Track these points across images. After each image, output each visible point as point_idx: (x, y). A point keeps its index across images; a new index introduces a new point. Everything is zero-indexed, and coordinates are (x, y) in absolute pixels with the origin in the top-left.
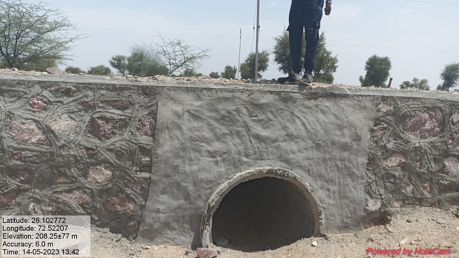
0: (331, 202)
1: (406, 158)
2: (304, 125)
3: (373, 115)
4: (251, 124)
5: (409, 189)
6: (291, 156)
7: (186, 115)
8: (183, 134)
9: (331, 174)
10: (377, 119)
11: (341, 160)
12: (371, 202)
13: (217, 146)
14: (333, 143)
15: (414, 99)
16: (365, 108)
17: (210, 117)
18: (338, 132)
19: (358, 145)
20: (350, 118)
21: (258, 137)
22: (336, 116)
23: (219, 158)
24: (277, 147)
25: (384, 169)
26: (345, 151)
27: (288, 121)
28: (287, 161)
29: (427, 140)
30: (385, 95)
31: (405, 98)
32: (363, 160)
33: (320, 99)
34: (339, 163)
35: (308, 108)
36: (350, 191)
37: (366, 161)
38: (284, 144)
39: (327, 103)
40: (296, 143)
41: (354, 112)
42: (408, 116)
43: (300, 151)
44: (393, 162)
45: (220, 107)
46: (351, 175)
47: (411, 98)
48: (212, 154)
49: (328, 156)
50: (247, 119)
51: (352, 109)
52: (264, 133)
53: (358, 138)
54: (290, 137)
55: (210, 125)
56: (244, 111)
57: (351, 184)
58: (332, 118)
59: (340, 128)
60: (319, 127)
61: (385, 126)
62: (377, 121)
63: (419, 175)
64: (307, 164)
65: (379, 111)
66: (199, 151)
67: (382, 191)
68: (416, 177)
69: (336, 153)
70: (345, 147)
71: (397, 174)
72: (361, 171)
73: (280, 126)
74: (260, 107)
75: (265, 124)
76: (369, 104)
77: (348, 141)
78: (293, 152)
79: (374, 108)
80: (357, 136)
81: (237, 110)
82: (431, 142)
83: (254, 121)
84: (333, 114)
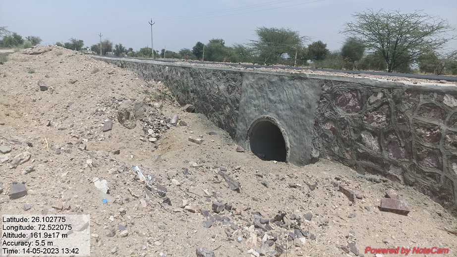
0: (295, 144)
1: (335, 125)
2: (287, 95)
3: (319, 92)
4: (268, 92)
5: (337, 149)
6: (280, 112)
7: (249, 86)
8: (248, 95)
9: (296, 127)
10: (322, 95)
11: (302, 119)
12: (314, 151)
13: (256, 102)
14: (298, 108)
15: (343, 82)
16: (314, 87)
17: (256, 87)
18: (300, 101)
19: (310, 111)
20: (307, 93)
21: (269, 99)
22: (300, 91)
23: (257, 108)
24: (276, 106)
25: (322, 130)
26: (303, 114)
27: (281, 92)
28: (278, 115)
29: (350, 115)
30: (327, 79)
31: (338, 81)
32: (312, 122)
33: (296, 80)
34: (300, 121)
35: (290, 85)
36: (305, 140)
37: (314, 123)
38: (278, 105)
39: (298, 83)
40: (283, 105)
41: (309, 89)
42: (338, 94)
43: (284, 110)
44: (328, 127)
45: (259, 82)
46: (306, 130)
47: (341, 82)
48: (255, 106)
49: (295, 115)
50: (267, 89)
51: (308, 88)
52: (272, 98)
53: (309, 107)
54: (281, 101)
55: (255, 91)
56: (267, 85)
57: (306, 136)
58: (299, 92)
59: (301, 98)
60: (292, 97)
61: (325, 100)
62: (322, 97)
63: (343, 140)
64: (286, 118)
65: (323, 90)
66: (251, 103)
67: (321, 146)
68: (341, 141)
69: (299, 114)
70: (303, 111)
71: (330, 136)
72: (311, 129)
73: (278, 95)
74: (272, 83)
75: (273, 92)
76: (317, 85)
77: (304, 107)
78: (281, 110)
79: (320, 87)
80: (309, 105)
81: (264, 85)
82: (352, 116)
83: (269, 90)
84: (300, 90)
